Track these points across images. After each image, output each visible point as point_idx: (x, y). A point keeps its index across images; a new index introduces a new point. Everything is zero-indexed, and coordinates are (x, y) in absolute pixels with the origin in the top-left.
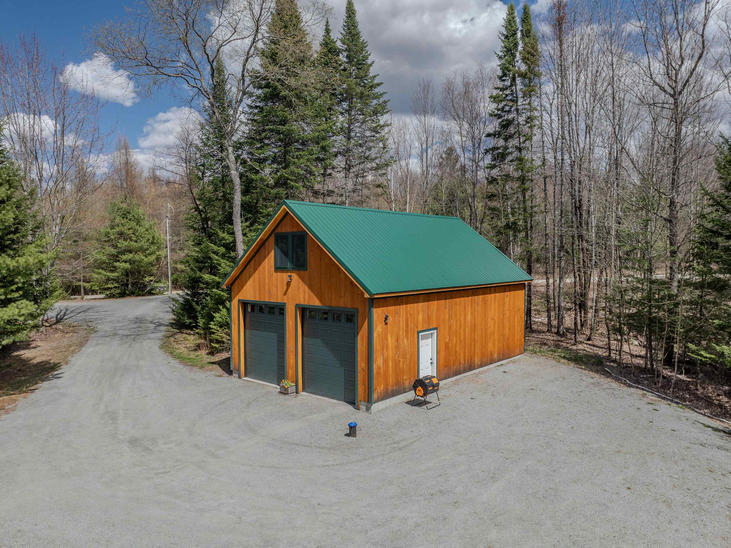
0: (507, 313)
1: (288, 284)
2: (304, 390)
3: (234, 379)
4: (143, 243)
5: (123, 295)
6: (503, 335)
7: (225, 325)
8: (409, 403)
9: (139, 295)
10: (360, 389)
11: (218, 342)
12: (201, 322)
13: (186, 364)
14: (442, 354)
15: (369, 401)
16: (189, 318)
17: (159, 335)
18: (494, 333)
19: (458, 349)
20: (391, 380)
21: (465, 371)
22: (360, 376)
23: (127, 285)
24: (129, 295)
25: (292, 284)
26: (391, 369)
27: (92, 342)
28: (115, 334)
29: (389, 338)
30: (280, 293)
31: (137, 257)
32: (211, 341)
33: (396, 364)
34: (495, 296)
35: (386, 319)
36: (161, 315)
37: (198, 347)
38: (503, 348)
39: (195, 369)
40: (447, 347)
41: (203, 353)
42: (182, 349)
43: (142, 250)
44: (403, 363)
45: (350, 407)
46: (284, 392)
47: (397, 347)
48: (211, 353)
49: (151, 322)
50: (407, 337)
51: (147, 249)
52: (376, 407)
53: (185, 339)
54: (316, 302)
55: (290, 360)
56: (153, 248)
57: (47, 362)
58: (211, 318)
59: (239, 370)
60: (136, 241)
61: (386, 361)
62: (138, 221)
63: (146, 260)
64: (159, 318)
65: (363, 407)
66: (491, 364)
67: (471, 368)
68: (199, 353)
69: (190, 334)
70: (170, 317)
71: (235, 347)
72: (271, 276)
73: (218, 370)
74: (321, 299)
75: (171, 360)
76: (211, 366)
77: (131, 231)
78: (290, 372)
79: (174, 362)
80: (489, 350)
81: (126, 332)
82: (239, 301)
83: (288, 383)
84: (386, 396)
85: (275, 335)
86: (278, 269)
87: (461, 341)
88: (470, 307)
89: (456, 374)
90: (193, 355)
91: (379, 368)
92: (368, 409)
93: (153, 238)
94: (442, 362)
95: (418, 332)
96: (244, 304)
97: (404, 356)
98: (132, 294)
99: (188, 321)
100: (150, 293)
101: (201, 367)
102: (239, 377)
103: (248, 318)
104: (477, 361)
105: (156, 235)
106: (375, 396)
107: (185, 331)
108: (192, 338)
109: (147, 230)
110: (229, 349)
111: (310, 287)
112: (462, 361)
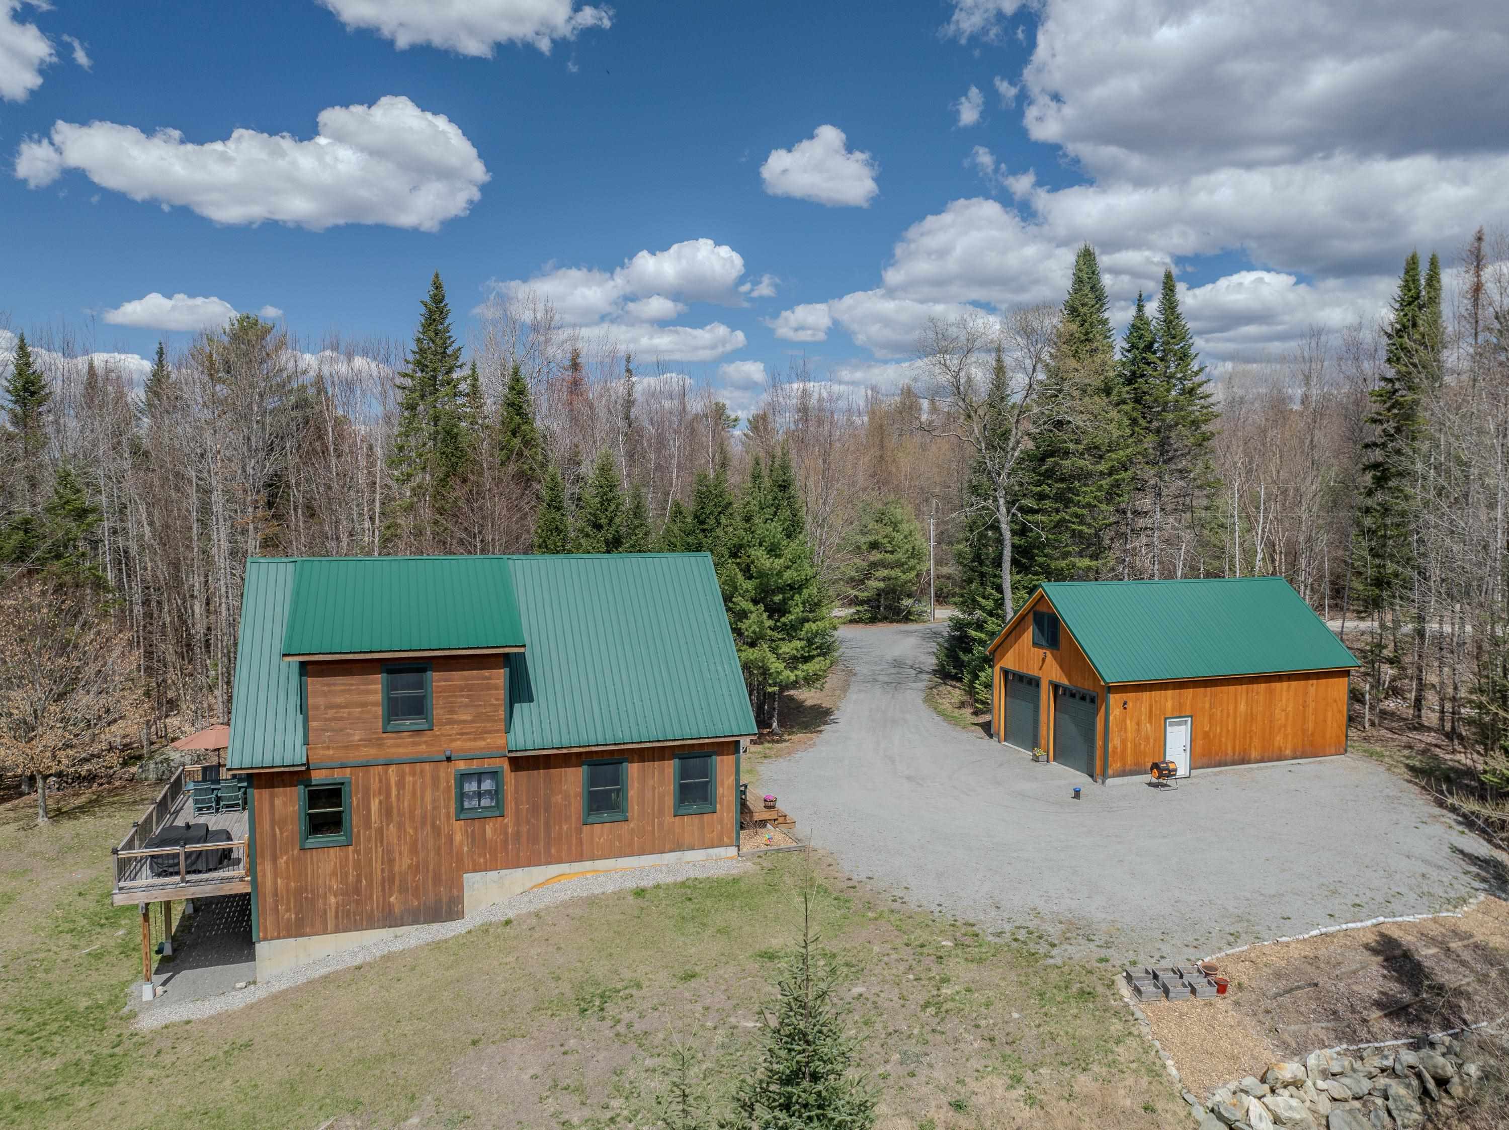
0: (1312, 705)
1: (1044, 660)
2: (1054, 760)
3: (994, 742)
4: (900, 555)
5: (873, 620)
6: (1304, 731)
7: (988, 686)
8: (1150, 784)
9: (892, 622)
10: (1098, 763)
11: (983, 703)
12: (967, 678)
13: (949, 723)
14: (1200, 742)
15: (1105, 776)
16: (955, 668)
17: (921, 685)
18: (1285, 726)
19: (1223, 740)
20: (1129, 760)
21: (1234, 763)
22: (1098, 753)
23: (878, 607)
24: (880, 621)
25: (1047, 660)
26: (1129, 751)
27: (853, 688)
28: (876, 680)
29: (1128, 722)
30: (1036, 667)
31: (893, 573)
32: (976, 701)
33: (1136, 746)
34: (1289, 687)
35: (1125, 703)
36: (923, 658)
37: (962, 705)
38: (1303, 745)
39: (958, 728)
40: (1206, 735)
41: (968, 711)
42: (946, 704)
43: (899, 564)
44: (1145, 746)
45: (1090, 779)
46: (1036, 759)
47: (1138, 731)
48: (976, 713)
49: (912, 667)
50: (1150, 722)
51: (906, 563)
52: (1109, 781)
53: (949, 693)
54: (1065, 681)
55: (1043, 731)
56: (912, 562)
57: (820, 706)
58: (977, 677)
59: (998, 734)
60: (892, 552)
61: (1124, 742)
62: (895, 525)
63: (904, 577)
64: (920, 663)
65: (1100, 781)
66: (1278, 760)
67: (1243, 762)
68: (963, 711)
69: (954, 687)
70: (931, 662)
71: (996, 711)
72: (1029, 650)
73: (980, 732)
74: (1069, 676)
75: (935, 716)
76: (974, 727)
77: (886, 540)
78: (1043, 742)
79: (937, 718)
80: (1276, 744)
81: (886, 679)
82: (1001, 668)
83: (1040, 752)
84: (1123, 773)
85: (1031, 706)
86: (1035, 644)
87: (1228, 731)
88: (1244, 696)
89: (1219, 765)
90: (957, 713)
91: (1115, 748)
92: (1103, 782)
93: (913, 548)
94: (1198, 750)
95: (1166, 719)
96: (1006, 672)
97: (1147, 739)
98: (885, 619)
99: (954, 671)
100: (907, 619)
101: (964, 728)
102: (999, 742)
103: (1009, 685)
104: (1254, 754)
105: (917, 543)
106: (1110, 772)
107: (950, 682)
108: (958, 691)
109: (906, 537)
110: (989, 711)
111: (1061, 667)
112: (1230, 752)
